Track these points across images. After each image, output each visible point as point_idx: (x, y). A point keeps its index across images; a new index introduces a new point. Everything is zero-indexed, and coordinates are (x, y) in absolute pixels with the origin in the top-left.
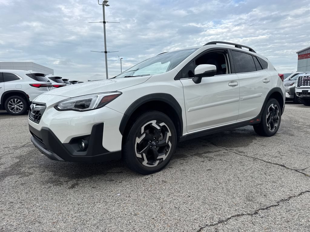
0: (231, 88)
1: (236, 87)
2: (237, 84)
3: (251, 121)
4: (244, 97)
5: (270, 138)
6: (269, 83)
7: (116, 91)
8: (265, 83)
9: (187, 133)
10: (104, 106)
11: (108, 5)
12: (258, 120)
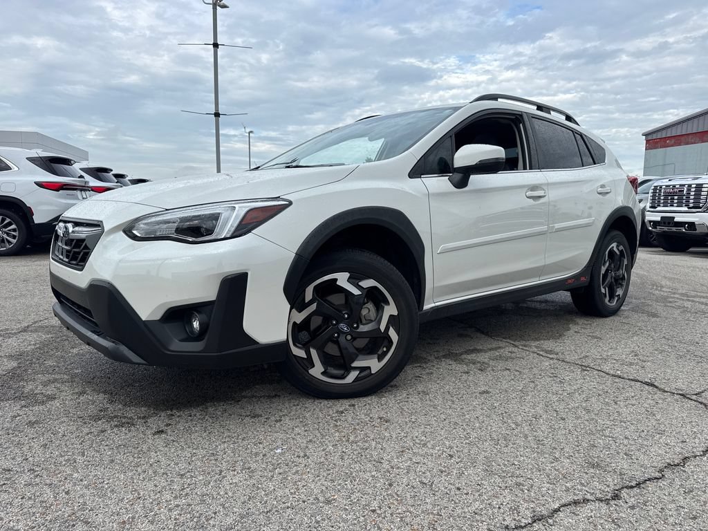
0: (531, 201)
1: (542, 200)
2: (543, 194)
3: (570, 281)
4: (557, 226)
5: (608, 320)
6: (608, 195)
7: (277, 198)
8: (600, 196)
9: (433, 305)
10: (249, 231)
11: (224, 6)
12: (583, 279)
